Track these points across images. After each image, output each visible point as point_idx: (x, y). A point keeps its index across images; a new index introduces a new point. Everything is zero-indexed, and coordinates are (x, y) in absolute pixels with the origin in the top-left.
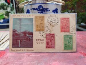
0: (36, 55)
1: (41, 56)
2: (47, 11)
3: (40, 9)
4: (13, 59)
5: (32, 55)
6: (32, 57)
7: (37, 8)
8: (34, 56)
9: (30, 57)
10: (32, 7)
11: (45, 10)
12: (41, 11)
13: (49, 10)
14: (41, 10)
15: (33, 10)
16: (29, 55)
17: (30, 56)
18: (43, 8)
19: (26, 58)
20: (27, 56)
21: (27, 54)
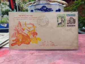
0: (39, 54)
1: (44, 55)
3: (44, 9)
4: (16, 57)
5: (35, 54)
6: (35, 55)
7: (40, 8)
8: (37, 54)
10: (35, 7)
11: (49, 10)
13: (53, 10)
15: (36, 10)
16: (32, 54)
17: (34, 54)
18: (47, 8)
21: (30, 53)
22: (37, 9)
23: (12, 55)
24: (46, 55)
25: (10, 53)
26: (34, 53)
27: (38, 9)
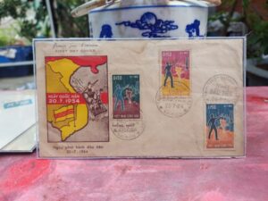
0: (146, 171)
1: (160, 172)
2: (170, 29)
3: (149, 23)
4: (78, 184)
5: (133, 171)
6: (133, 175)
7: (137, 21)
8: (139, 172)
9: (129, 174)
10: (119, 16)
11: (164, 27)
12: (150, 31)
13: (177, 27)
14: (150, 26)
15: (123, 26)
16: (124, 170)
17: (128, 172)
18: (158, 21)
19: (118, 180)
20: (119, 174)
21: (117, 168)
22: (124, 23)
23: (63, 178)
24: (165, 173)
25: (53, 169)
26: (130, 168)
27: (129, 22)
